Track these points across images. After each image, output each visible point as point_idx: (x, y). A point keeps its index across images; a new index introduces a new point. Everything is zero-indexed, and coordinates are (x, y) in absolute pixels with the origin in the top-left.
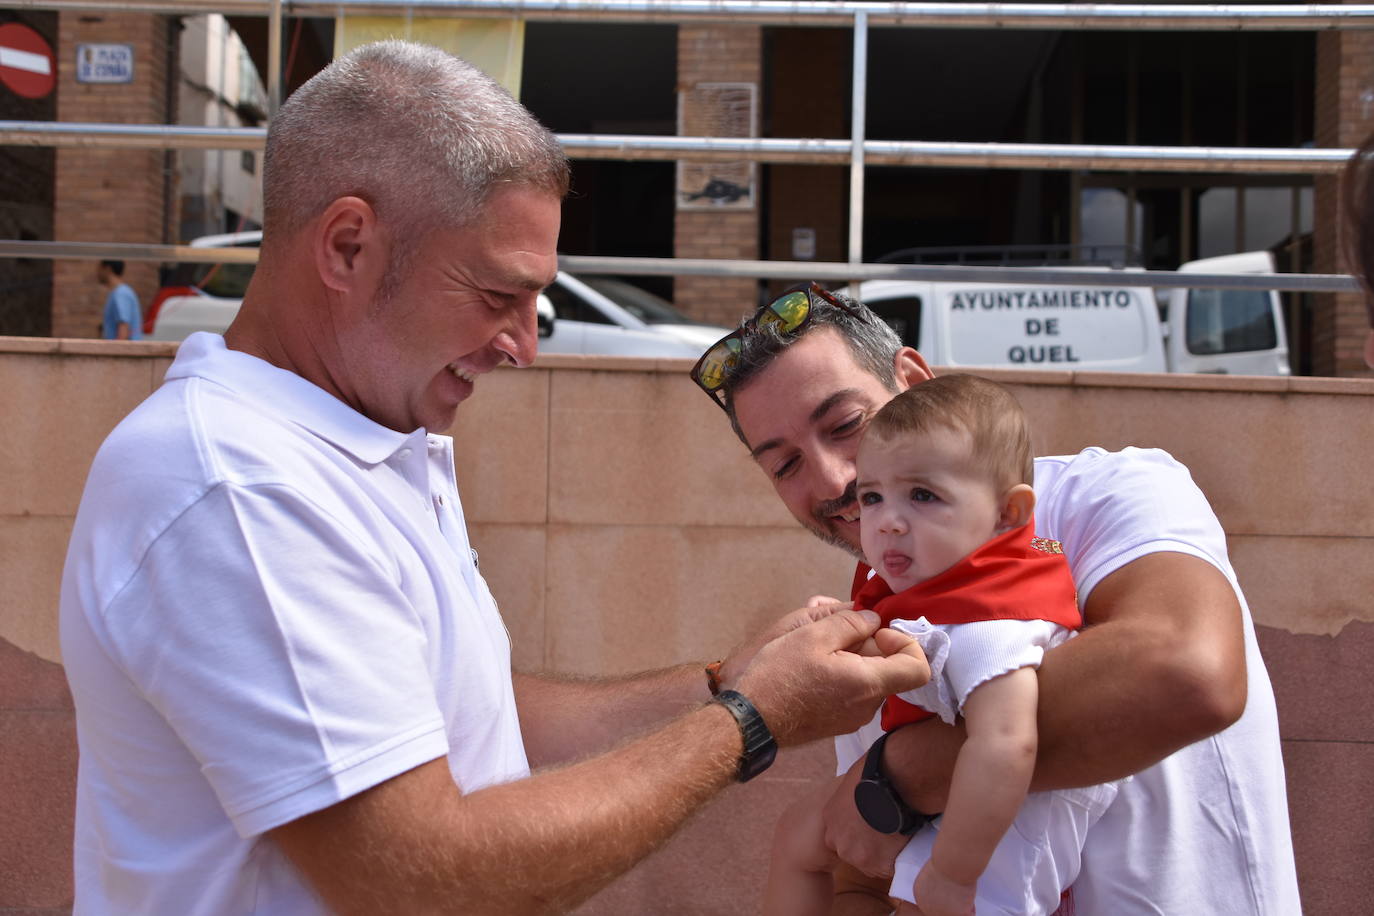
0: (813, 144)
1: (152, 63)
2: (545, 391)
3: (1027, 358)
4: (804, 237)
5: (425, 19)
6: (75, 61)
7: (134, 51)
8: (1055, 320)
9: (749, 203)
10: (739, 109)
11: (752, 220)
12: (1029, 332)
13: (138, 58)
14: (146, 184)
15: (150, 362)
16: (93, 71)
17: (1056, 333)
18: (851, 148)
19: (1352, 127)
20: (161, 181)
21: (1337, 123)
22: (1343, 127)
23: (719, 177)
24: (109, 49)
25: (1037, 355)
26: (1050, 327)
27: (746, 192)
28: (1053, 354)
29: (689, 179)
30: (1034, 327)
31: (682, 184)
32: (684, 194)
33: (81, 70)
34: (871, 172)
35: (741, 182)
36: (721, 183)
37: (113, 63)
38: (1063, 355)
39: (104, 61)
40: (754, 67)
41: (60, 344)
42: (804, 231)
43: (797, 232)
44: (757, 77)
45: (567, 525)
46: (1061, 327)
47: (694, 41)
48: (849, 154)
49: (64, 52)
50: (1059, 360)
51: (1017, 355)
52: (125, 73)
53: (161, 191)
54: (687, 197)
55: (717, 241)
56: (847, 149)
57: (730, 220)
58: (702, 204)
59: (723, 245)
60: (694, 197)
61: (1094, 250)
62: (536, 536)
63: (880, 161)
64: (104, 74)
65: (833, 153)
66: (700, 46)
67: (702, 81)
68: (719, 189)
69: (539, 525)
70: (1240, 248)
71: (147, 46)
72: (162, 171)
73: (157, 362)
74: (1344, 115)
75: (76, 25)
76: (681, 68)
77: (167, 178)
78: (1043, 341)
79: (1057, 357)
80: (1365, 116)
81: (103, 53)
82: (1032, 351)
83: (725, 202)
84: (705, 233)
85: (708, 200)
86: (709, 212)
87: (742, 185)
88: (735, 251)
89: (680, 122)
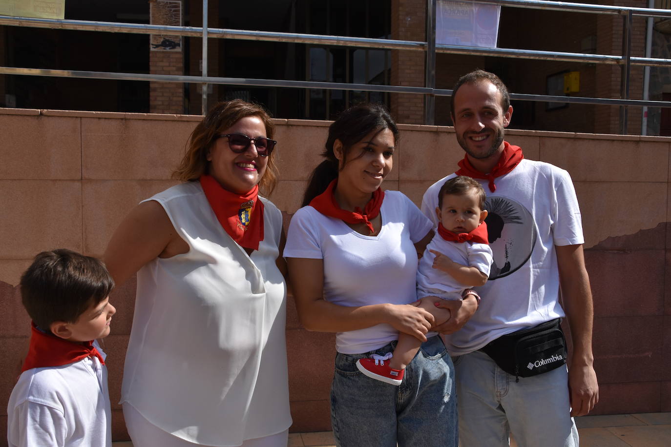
0: (188, 28)
2: (79, 126)
9: (179, 49)
10: (174, 11)
11: (181, 56)
18: (203, 30)
19: (403, 29)
23: (167, 38)
27: (179, 45)
29: (155, 39)
31: (152, 41)
32: (152, 45)
36: (168, 41)
45: (90, 180)
48: (202, 33)
54: (154, 46)
55: (167, 64)
56: (201, 31)
57: (172, 56)
58: (161, 49)
59: (169, 66)
60: (157, 46)
62: (78, 185)
63: (215, 36)
65: (196, 32)
68: (167, 43)
69: (78, 180)
74: (401, 25)
83: (170, 49)
84: (162, 61)
85: (163, 48)
86: (163, 52)
87: (177, 42)
88: (174, 68)
89: (151, 15)
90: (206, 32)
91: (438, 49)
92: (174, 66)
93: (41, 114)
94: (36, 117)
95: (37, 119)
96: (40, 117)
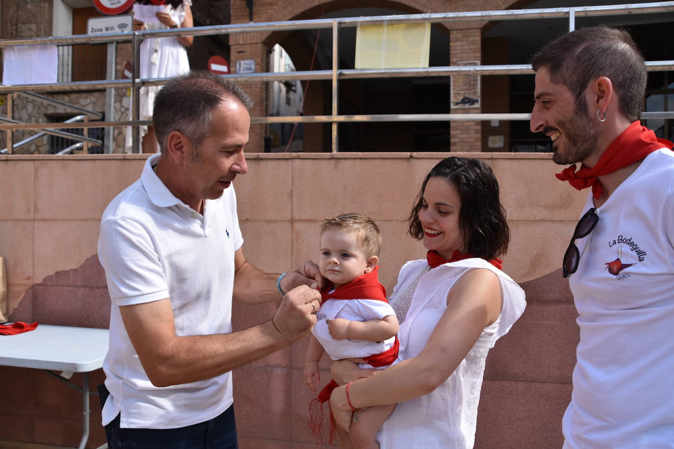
1: (261, 65)
5: (392, 24)
6: (236, 67)
7: (255, 62)
9: (478, 105)
11: (479, 111)
13: (256, 64)
14: (259, 108)
15: (291, 160)
16: (241, 70)
20: (264, 106)
23: (466, 96)
24: (247, 62)
27: (477, 101)
29: (455, 97)
31: (453, 99)
33: (238, 70)
35: (475, 98)
36: (467, 98)
37: (248, 66)
39: (245, 66)
40: (479, 55)
41: (258, 155)
44: (480, 58)
47: (456, 46)
49: (232, 64)
52: (252, 69)
53: (265, 110)
54: (454, 104)
60: (457, 104)
64: (245, 70)
66: (458, 48)
67: (460, 61)
68: (466, 100)
71: (260, 60)
72: (265, 103)
73: (294, 160)
75: (236, 54)
76: (451, 56)
77: (266, 105)
81: (245, 63)
83: (469, 105)
85: (462, 105)
86: (463, 109)
93: (411, 157)
94: (406, 160)
95: (408, 161)
96: (410, 160)
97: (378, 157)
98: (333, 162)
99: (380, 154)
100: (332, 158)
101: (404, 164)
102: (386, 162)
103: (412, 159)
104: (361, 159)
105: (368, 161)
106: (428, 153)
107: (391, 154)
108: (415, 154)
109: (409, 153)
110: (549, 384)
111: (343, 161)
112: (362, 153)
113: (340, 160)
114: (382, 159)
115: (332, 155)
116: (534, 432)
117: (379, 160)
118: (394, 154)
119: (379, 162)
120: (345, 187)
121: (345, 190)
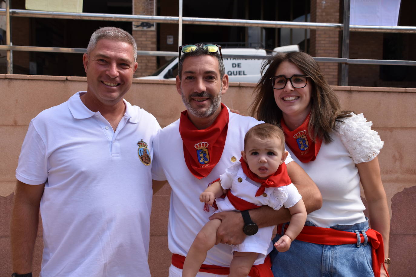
0: (168, 18)
3: (232, 74)
4: (170, 38)
8: (240, 63)
9: (153, 28)
11: (155, 33)
12: (233, 67)
17: (240, 67)
18: (179, 19)
19: (320, 11)
21: (316, 9)
22: (317, 10)
25: (235, 73)
26: (239, 65)
27: (153, 25)
28: (240, 73)
30: (234, 65)
31: (133, 23)
32: (134, 25)
34: (184, 26)
38: (242, 73)
42: (170, 36)
43: (168, 36)
46: (242, 65)
48: (178, 21)
50: (241, 75)
51: (230, 73)
54: (136, 26)
55: (145, 39)
56: (178, 19)
57: (148, 33)
58: (140, 29)
59: (146, 41)
60: (137, 26)
61: (251, 44)
63: (187, 23)
65: (174, 20)
68: (145, 24)
70: (291, 44)
74: (318, 7)
78: (237, 69)
79: (241, 74)
80: (323, 7)
82: (234, 72)
83: (147, 28)
84: (141, 37)
85: (141, 27)
86: (142, 31)
87: (152, 23)
88: (150, 42)
89: (133, 4)
90: (181, 19)
91: (351, 28)
92: (149, 41)
93: (67, 79)
94: (63, 82)
95: (64, 83)
96: (66, 82)
97: (42, 78)
98: (7, 81)
99: (43, 77)
100: (6, 79)
101: (62, 85)
102: (48, 83)
103: (67, 81)
104: (29, 80)
105: (34, 81)
106: (79, 77)
107: (51, 77)
108: (69, 78)
109: (65, 77)
110: (163, 237)
111: (15, 81)
112: (29, 75)
113: (12, 80)
114: (44, 80)
115: (5, 76)
116: (154, 270)
117: (43, 81)
118: (54, 77)
119: (42, 83)
120: (17, 100)
121: (17, 102)
